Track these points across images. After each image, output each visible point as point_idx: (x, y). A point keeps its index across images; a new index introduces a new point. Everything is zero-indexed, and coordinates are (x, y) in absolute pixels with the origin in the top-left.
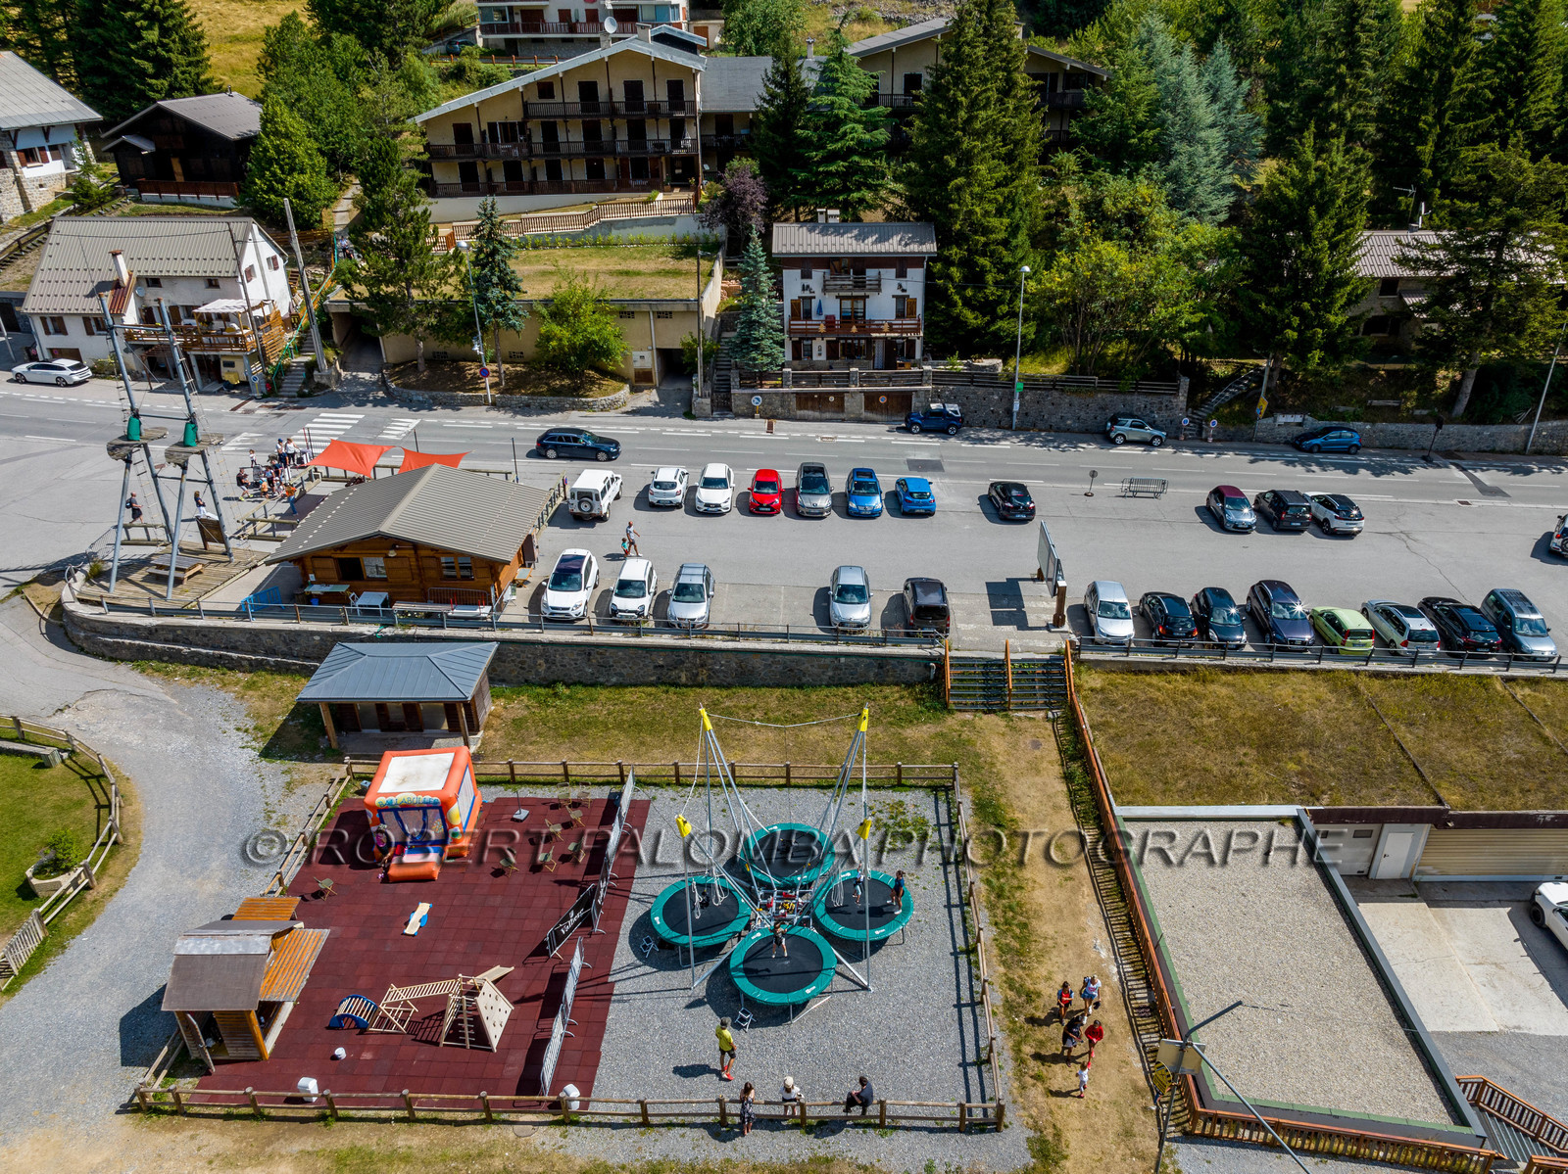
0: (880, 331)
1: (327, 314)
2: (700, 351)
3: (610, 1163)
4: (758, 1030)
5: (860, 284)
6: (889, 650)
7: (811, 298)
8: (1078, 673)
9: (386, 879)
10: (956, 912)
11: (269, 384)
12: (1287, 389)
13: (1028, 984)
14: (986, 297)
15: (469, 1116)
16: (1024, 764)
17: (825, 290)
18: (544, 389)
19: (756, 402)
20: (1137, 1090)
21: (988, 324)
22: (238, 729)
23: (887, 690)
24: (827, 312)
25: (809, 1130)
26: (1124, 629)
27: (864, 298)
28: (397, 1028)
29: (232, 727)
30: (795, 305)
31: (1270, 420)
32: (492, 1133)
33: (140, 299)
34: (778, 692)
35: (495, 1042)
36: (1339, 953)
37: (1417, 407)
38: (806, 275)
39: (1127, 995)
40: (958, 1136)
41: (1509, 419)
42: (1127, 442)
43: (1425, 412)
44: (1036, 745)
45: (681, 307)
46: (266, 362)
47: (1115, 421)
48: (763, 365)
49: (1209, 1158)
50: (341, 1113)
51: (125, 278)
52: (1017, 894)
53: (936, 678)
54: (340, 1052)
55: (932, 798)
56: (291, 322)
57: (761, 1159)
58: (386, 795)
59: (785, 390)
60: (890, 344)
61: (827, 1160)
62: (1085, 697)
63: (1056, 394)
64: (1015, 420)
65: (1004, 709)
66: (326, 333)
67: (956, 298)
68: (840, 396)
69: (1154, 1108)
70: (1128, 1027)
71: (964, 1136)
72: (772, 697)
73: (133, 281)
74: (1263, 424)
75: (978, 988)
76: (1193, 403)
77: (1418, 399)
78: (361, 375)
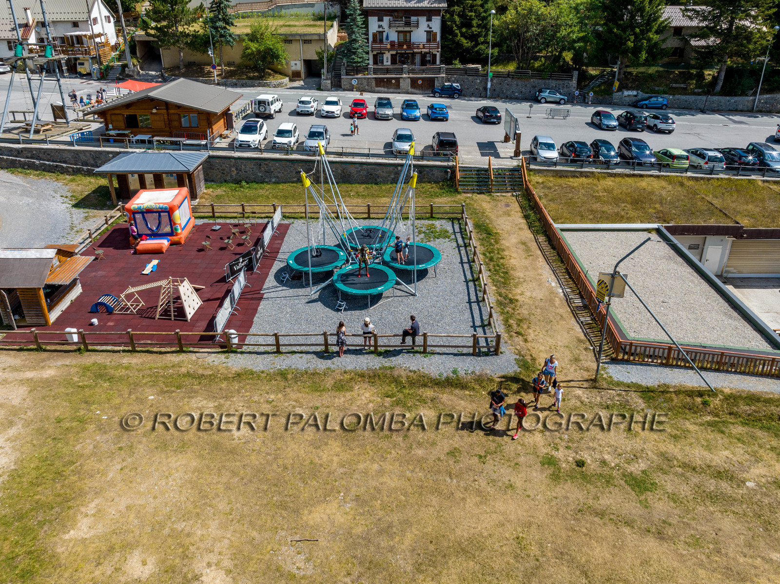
0: (418, 48)
1: (134, 41)
2: (325, 55)
3: (254, 370)
4: (349, 312)
5: (408, 24)
6: (425, 163)
7: (382, 32)
8: (529, 175)
9: (135, 253)
10: (466, 266)
11: (101, 73)
12: (628, 79)
13: (510, 296)
14: (472, 32)
15: (169, 349)
16: (501, 213)
17: (390, 27)
18: (245, 77)
19: (354, 82)
20: (580, 341)
21: (473, 47)
22: (62, 196)
23: (424, 185)
24: (391, 39)
25: (380, 354)
26: (554, 154)
27: (410, 32)
28: (132, 311)
29: (58, 195)
30: (374, 35)
31: (620, 93)
32: (182, 357)
33: (37, 33)
34: (364, 186)
35: (189, 317)
36: (692, 281)
37: (696, 88)
38: (380, 20)
39: (569, 301)
40: (472, 357)
41: (744, 94)
42: (547, 102)
43: (700, 90)
44: (507, 205)
45: (316, 37)
46: (101, 63)
47: (540, 91)
48: (357, 62)
49: (628, 371)
50: (90, 347)
51: (31, 22)
52: (501, 261)
53: (451, 178)
54: (95, 321)
55: (451, 223)
56: (115, 48)
57: (349, 368)
58: (137, 204)
59: (369, 76)
60: (423, 56)
61: (391, 368)
62: (534, 185)
63: (509, 79)
64: (488, 93)
65: (489, 192)
66: (133, 52)
67: (457, 31)
68: (398, 80)
69: (592, 348)
70: (571, 315)
71: (476, 358)
72: (361, 188)
73: (35, 23)
74: (617, 95)
75: (480, 295)
76: (579, 86)
77: (696, 84)
78: (150, 72)
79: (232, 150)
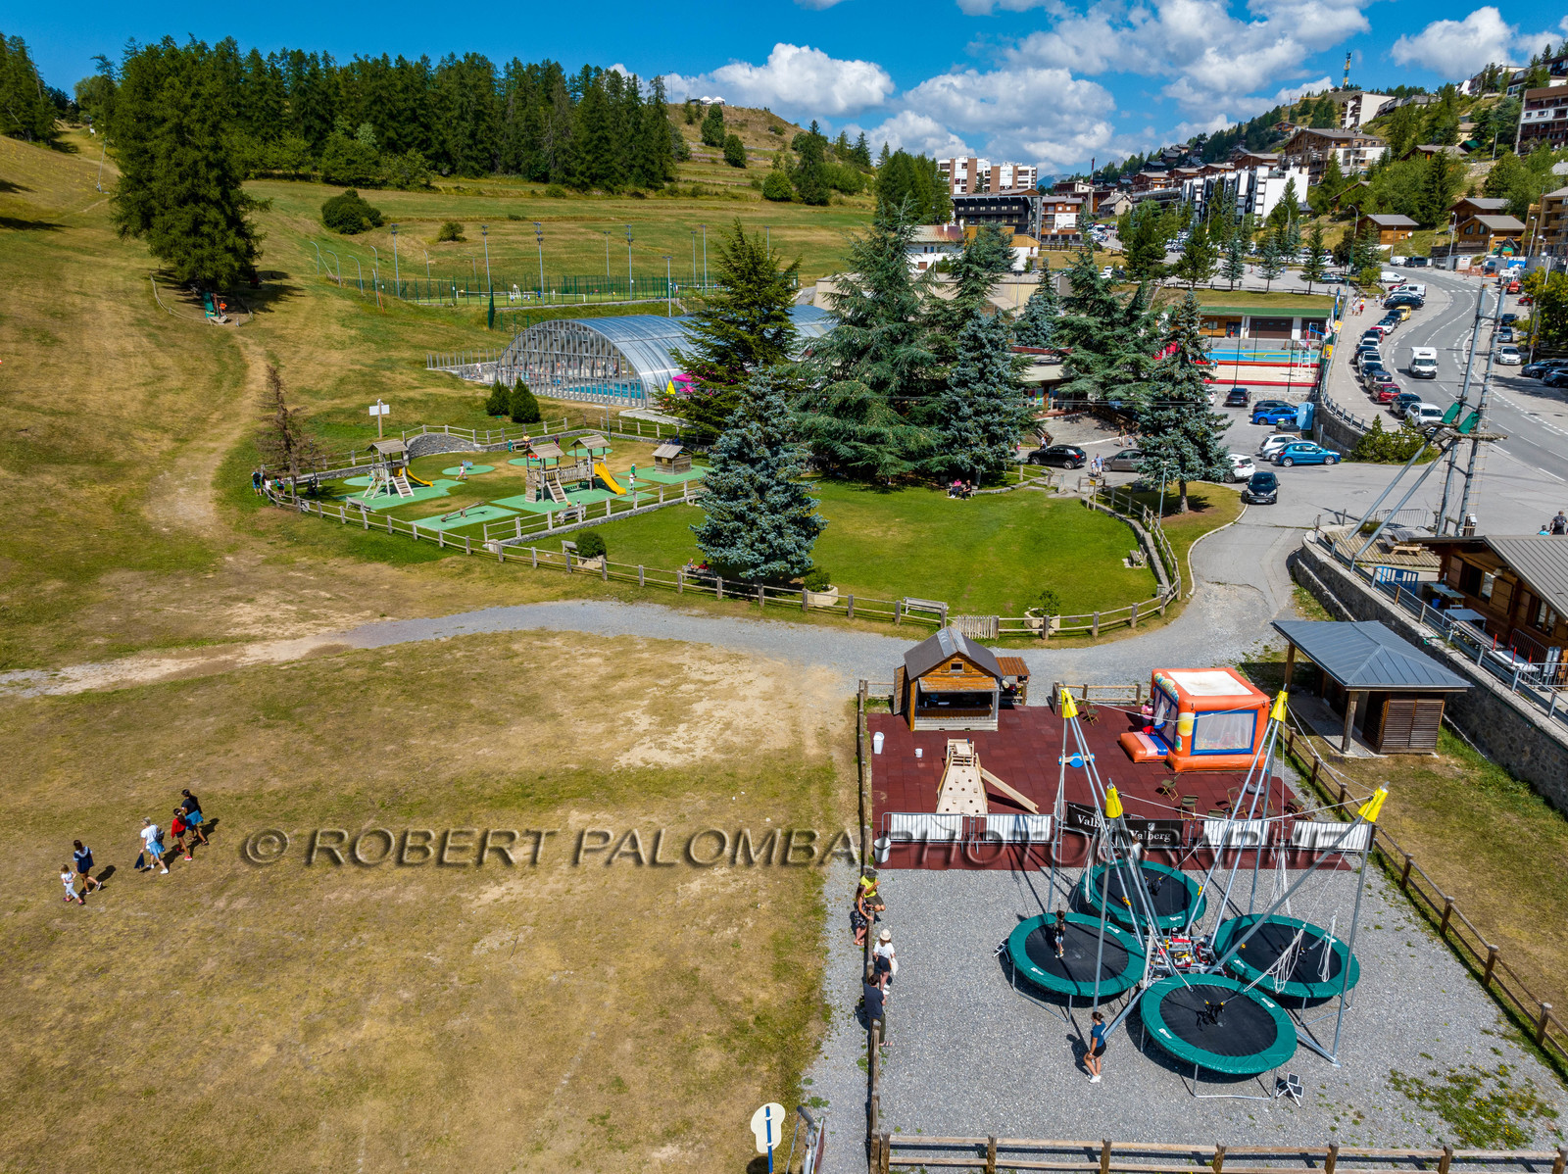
79: (1549, 709)
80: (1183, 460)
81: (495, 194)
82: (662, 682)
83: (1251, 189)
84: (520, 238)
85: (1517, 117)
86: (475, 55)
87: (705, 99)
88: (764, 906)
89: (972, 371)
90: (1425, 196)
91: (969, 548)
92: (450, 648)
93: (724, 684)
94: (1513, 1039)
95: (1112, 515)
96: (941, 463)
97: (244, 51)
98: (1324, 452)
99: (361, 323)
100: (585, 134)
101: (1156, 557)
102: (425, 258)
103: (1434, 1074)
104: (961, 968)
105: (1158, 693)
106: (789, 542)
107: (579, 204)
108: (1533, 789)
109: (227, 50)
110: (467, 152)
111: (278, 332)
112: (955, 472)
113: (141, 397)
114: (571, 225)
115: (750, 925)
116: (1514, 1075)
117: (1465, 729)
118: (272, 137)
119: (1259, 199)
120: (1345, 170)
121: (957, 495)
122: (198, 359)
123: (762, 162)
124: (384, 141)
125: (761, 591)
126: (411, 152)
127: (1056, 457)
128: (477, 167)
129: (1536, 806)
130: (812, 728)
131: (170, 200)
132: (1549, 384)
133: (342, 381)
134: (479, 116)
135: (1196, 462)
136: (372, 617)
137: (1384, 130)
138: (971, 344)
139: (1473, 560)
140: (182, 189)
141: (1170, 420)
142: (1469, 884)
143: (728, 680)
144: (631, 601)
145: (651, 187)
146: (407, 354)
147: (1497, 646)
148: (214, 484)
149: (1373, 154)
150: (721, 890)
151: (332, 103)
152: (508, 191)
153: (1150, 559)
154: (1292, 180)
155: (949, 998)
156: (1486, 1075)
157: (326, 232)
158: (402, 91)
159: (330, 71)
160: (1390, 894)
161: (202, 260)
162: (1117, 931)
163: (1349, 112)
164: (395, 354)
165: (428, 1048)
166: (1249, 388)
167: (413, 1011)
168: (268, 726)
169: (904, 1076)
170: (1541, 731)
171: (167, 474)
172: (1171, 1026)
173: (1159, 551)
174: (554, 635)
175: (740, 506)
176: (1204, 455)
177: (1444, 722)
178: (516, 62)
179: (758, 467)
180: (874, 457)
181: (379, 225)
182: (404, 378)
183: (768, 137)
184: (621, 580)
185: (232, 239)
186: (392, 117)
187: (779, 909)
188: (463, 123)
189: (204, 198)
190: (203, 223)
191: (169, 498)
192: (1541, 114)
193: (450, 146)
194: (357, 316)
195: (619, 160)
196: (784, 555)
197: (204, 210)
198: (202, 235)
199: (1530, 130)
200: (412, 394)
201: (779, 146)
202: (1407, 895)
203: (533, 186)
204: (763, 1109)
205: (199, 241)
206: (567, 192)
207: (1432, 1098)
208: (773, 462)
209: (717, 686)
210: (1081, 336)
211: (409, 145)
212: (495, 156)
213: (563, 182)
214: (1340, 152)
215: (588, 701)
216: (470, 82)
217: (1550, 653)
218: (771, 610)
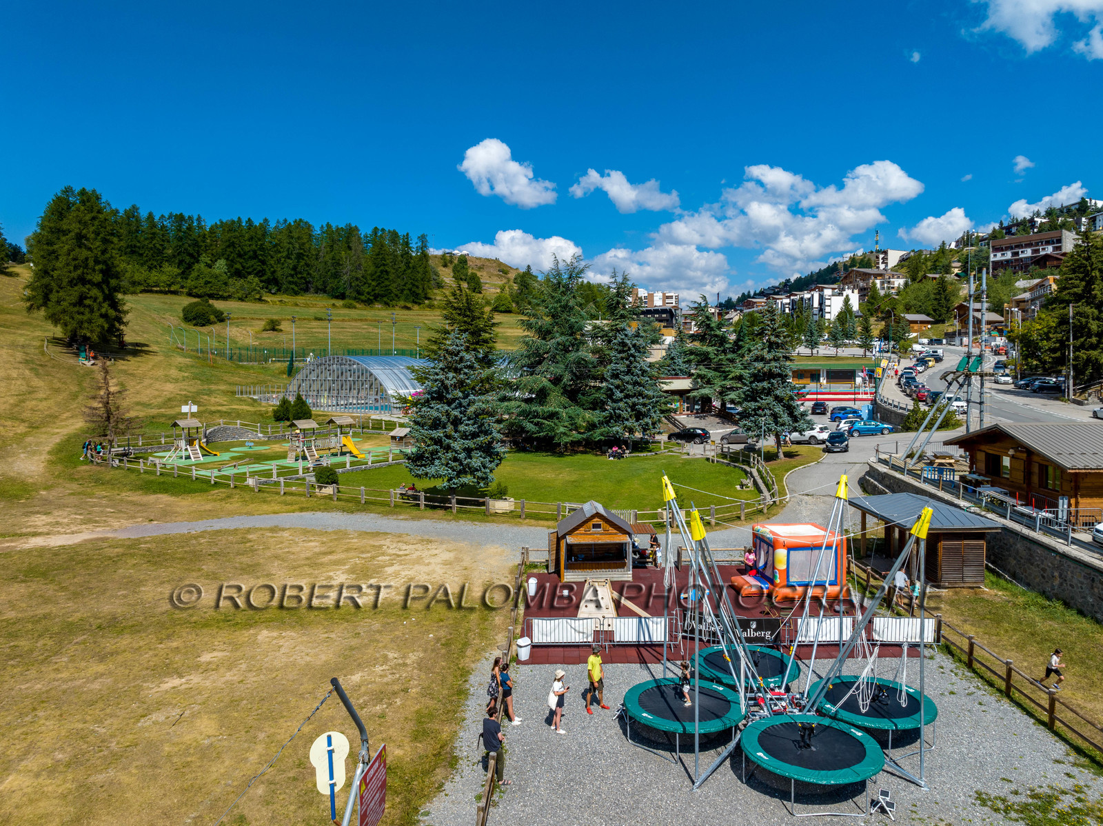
79: (1067, 540)
80: (775, 417)
81: (307, 306)
82: (364, 556)
83: (821, 303)
84: (321, 330)
85: (988, 258)
86: (301, 220)
87: (456, 252)
88: (413, 691)
89: (622, 367)
90: (935, 302)
91: (619, 482)
92: (196, 538)
93: (414, 556)
94: (1083, 766)
95: (728, 465)
96: (602, 434)
97: (143, 214)
98: (881, 425)
99: (194, 370)
100: (372, 269)
101: (760, 481)
102: (252, 342)
103: (1016, 793)
104: (583, 728)
105: (758, 541)
106: (476, 462)
107: (365, 312)
108: (1067, 605)
109: (132, 213)
110: (290, 279)
111: (131, 372)
112: (614, 441)
113: (12, 401)
114: (358, 324)
115: (399, 703)
116: (1089, 793)
117: (1008, 572)
118: (155, 267)
119: (827, 309)
120: (882, 293)
121: (614, 457)
122: (65, 383)
123: (493, 290)
124: (233, 270)
125: (454, 501)
126: (250, 277)
127: (688, 436)
128: (296, 288)
129: (1071, 616)
130: (480, 581)
131: (65, 282)
132: (1035, 391)
133: (170, 399)
134: (300, 256)
135: (785, 418)
136: (142, 521)
137: (905, 270)
138: (620, 348)
139: (991, 449)
140: (75, 275)
141: (764, 389)
142: (1025, 664)
143: (418, 553)
144: (352, 512)
145: (416, 303)
146: (223, 387)
147: (1020, 503)
148: (49, 453)
149: (899, 282)
150: (378, 679)
151: (199, 247)
152: (318, 304)
153: (755, 483)
154: (847, 296)
155: (569, 748)
156: (1064, 793)
157: (184, 325)
158: (249, 240)
159: (200, 227)
160: (960, 673)
161: (82, 322)
162: (721, 689)
163: (881, 261)
164: (213, 387)
165: (64, 797)
166: (827, 403)
167: (61, 768)
168: (23, 581)
169: (518, 807)
170: (1064, 556)
171: (15, 446)
172: (767, 750)
173: (762, 478)
174: (283, 530)
175: (438, 434)
176: (791, 414)
177: (987, 567)
178: (328, 225)
179: (453, 406)
180: (552, 429)
181: (222, 320)
182: (217, 400)
183: (497, 275)
184: (347, 501)
185: (105, 308)
186: (240, 255)
187: (426, 692)
188: (288, 260)
189: (90, 282)
190: (86, 298)
191: (10, 460)
192: (1003, 255)
193: (279, 274)
194: (192, 366)
195: (395, 285)
196: (473, 471)
197: (89, 290)
198: (85, 306)
199: (997, 265)
200: (220, 408)
201: (505, 281)
202: (974, 671)
203: (334, 301)
204: (323, 738)
205: (82, 310)
206: (358, 305)
207: (1017, 811)
208: (465, 402)
209: (408, 557)
210: (704, 359)
211: (250, 273)
212: (309, 282)
213: (355, 299)
214: (878, 282)
215: (299, 566)
216: (295, 235)
217: (1061, 501)
218: (460, 515)
